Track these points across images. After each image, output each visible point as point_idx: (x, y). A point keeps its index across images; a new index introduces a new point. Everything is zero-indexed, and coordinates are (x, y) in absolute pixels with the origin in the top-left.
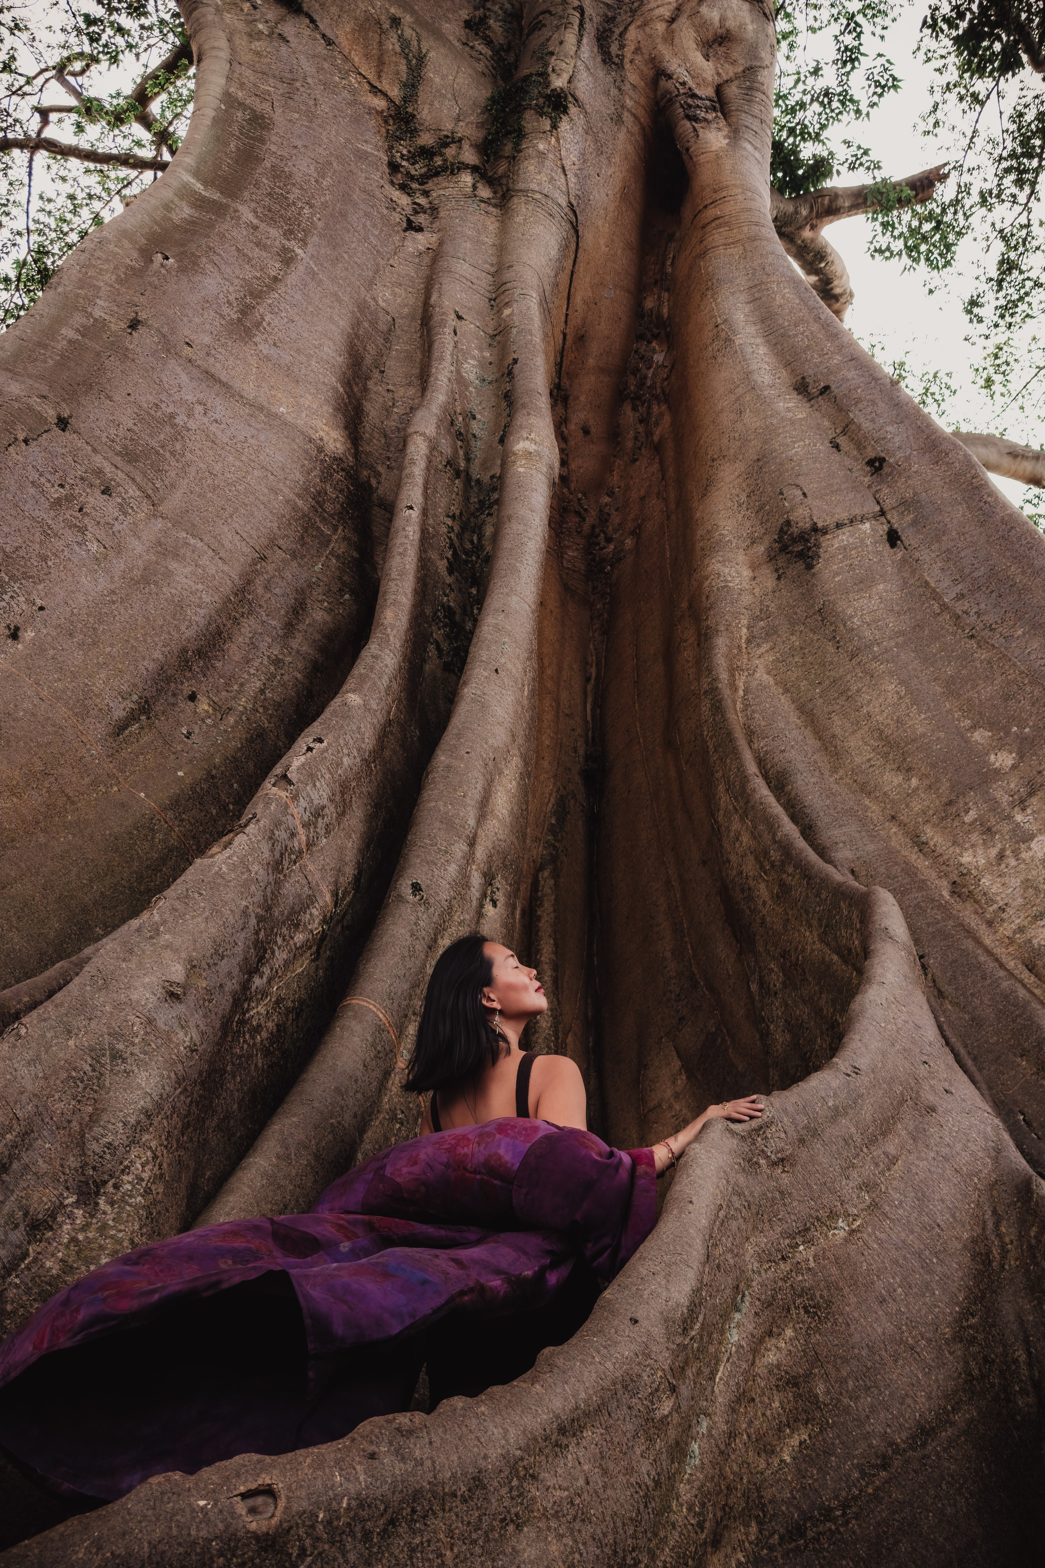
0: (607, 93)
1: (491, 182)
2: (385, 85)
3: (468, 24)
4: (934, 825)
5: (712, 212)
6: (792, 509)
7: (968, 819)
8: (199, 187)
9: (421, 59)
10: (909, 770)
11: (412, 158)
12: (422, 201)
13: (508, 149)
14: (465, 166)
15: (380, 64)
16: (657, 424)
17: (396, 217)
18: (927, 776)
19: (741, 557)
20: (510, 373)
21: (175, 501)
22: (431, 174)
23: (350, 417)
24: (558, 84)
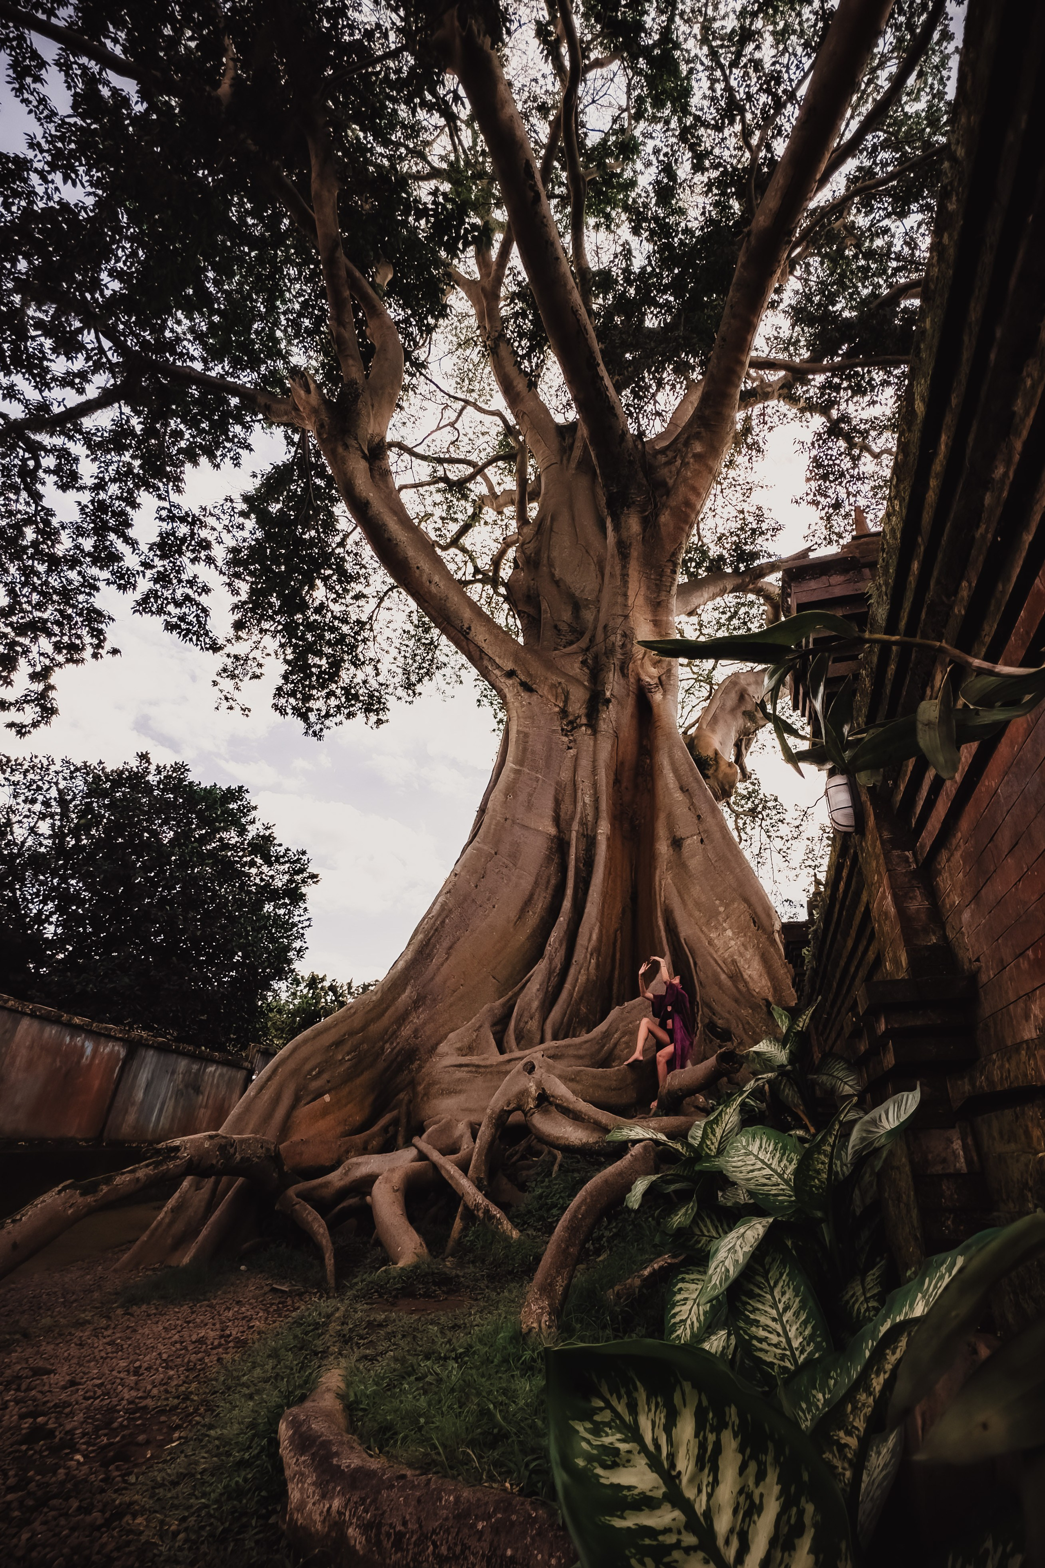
0: (624, 688)
1: (591, 729)
2: (558, 703)
3: (582, 662)
4: (705, 926)
5: (658, 724)
6: (677, 831)
7: (713, 925)
9: (568, 693)
10: (701, 910)
11: (567, 725)
12: (571, 738)
13: (595, 717)
14: (583, 725)
15: (556, 697)
17: (565, 746)
18: (705, 912)
19: (665, 842)
20: (598, 799)
21: (519, 864)
22: (573, 728)
23: (557, 820)
24: (608, 694)
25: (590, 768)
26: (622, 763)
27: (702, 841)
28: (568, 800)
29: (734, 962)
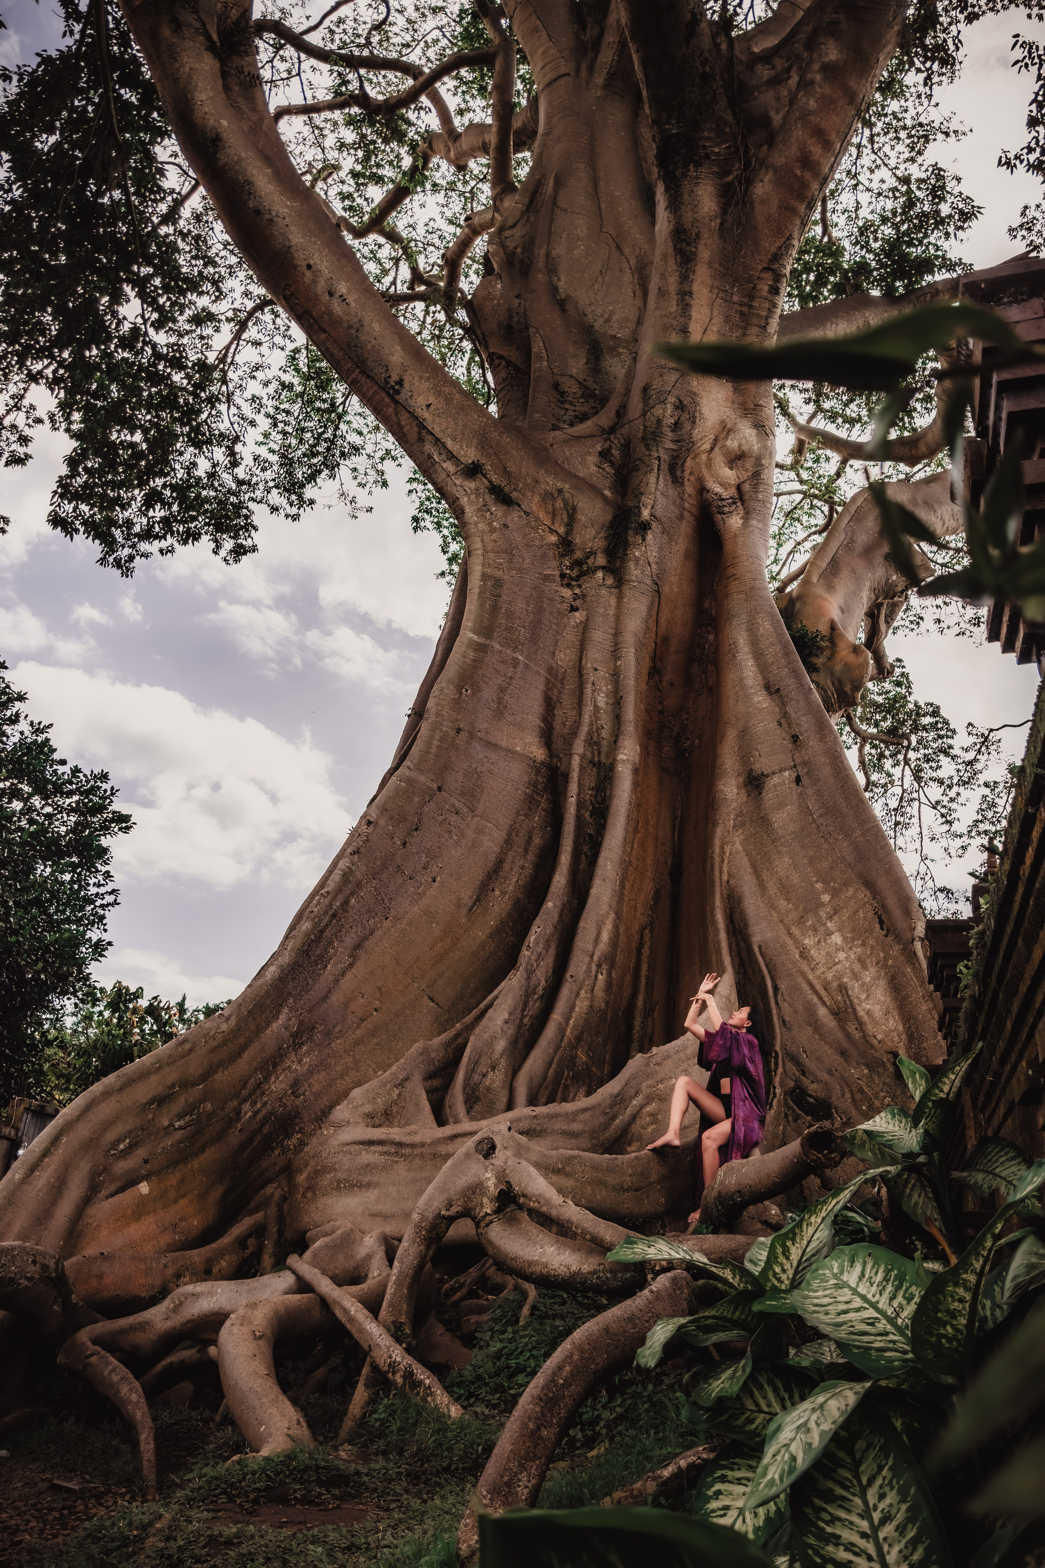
0: (674, 503)
1: (613, 575)
2: (556, 527)
3: (601, 454)
4: (796, 926)
5: (731, 571)
6: (754, 762)
7: (809, 924)
8: (474, 638)
9: (574, 509)
10: (789, 900)
11: (571, 568)
12: (577, 591)
13: (621, 554)
14: (599, 567)
15: (554, 516)
17: (565, 604)
18: (796, 903)
19: (733, 781)
20: (620, 703)
21: (480, 807)
22: (582, 574)
23: (547, 736)
24: (646, 513)
25: (608, 645)
26: (666, 639)
27: (798, 780)
28: (567, 700)
29: (843, 988)
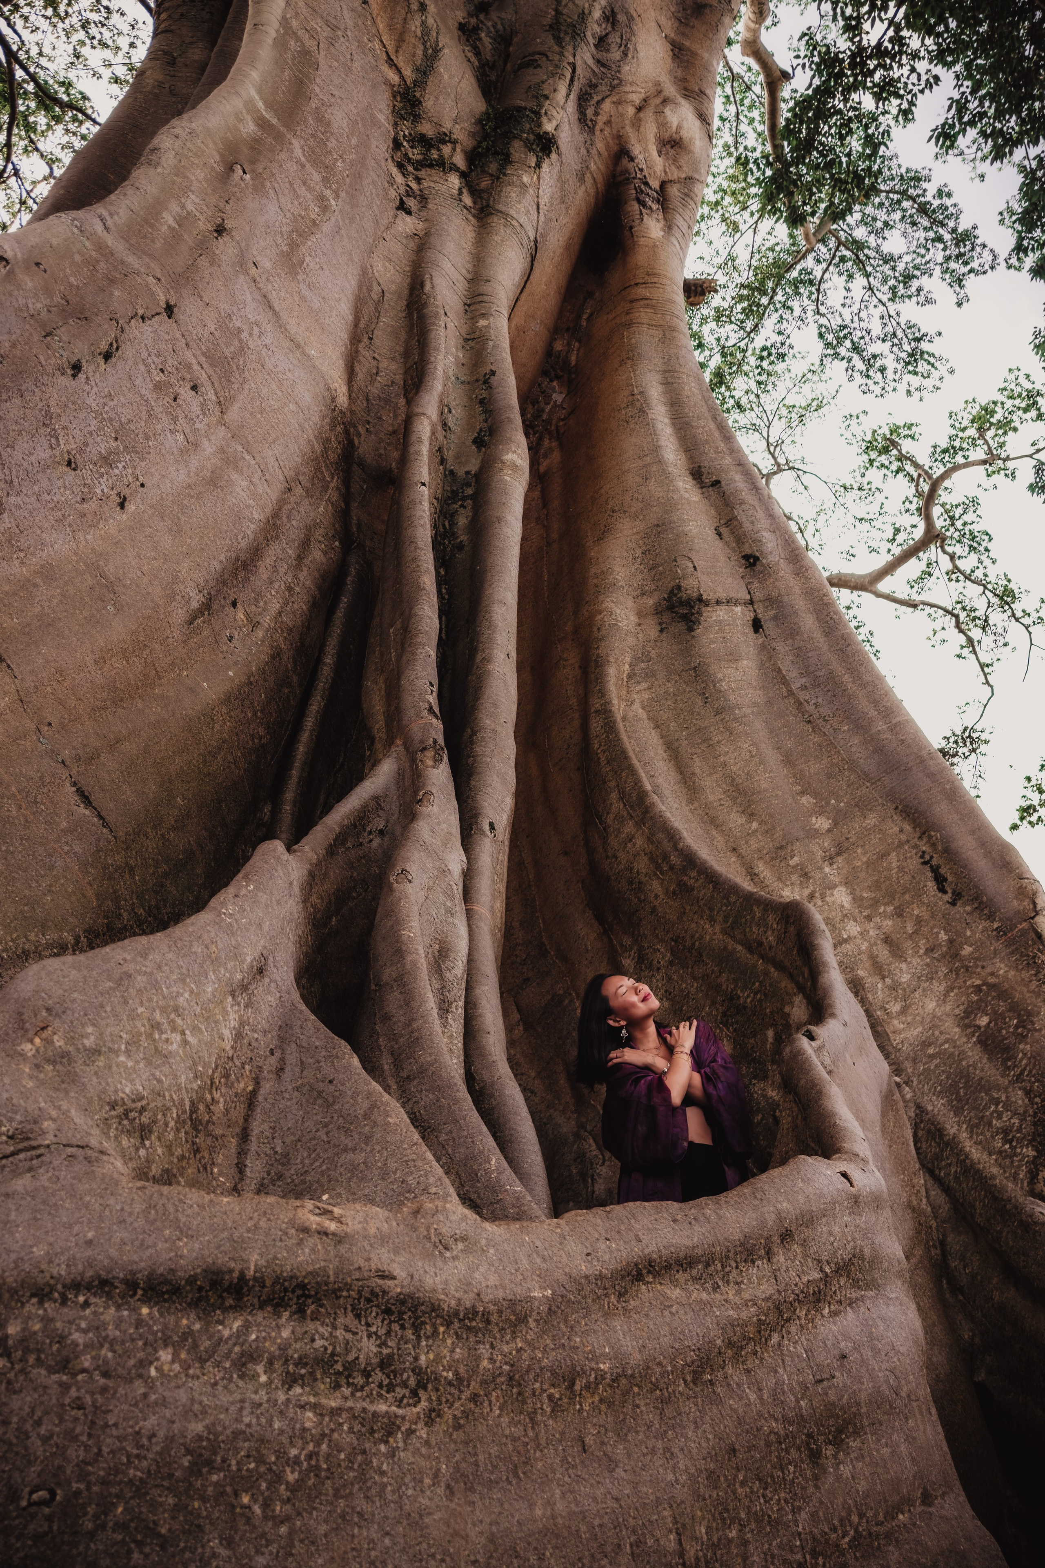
0: (579, 150)
1: (474, 192)
2: (401, 63)
4: (765, 862)
5: (641, 291)
6: (684, 577)
7: (792, 862)
8: (261, 105)
9: (437, 51)
10: (752, 814)
11: (412, 142)
12: (414, 185)
13: (493, 167)
14: (454, 168)
15: (400, 40)
16: (545, 456)
17: (393, 194)
18: (766, 823)
19: (630, 603)
20: (486, 382)
24: (548, 126)
25: (463, 289)
27: (757, 624)
